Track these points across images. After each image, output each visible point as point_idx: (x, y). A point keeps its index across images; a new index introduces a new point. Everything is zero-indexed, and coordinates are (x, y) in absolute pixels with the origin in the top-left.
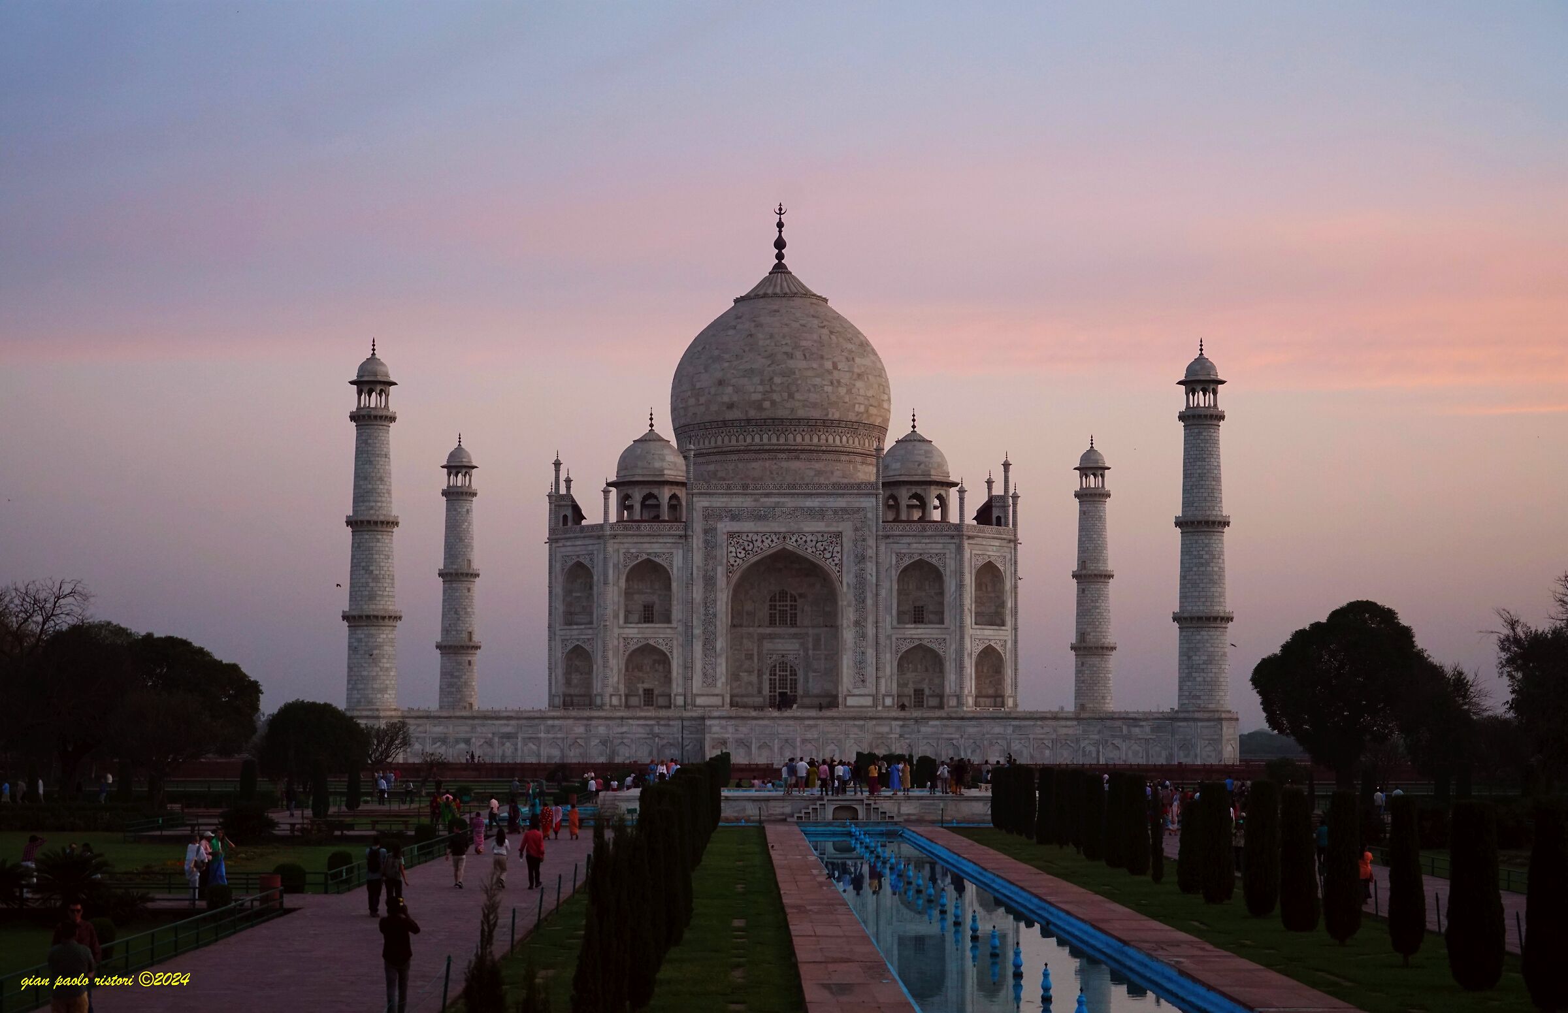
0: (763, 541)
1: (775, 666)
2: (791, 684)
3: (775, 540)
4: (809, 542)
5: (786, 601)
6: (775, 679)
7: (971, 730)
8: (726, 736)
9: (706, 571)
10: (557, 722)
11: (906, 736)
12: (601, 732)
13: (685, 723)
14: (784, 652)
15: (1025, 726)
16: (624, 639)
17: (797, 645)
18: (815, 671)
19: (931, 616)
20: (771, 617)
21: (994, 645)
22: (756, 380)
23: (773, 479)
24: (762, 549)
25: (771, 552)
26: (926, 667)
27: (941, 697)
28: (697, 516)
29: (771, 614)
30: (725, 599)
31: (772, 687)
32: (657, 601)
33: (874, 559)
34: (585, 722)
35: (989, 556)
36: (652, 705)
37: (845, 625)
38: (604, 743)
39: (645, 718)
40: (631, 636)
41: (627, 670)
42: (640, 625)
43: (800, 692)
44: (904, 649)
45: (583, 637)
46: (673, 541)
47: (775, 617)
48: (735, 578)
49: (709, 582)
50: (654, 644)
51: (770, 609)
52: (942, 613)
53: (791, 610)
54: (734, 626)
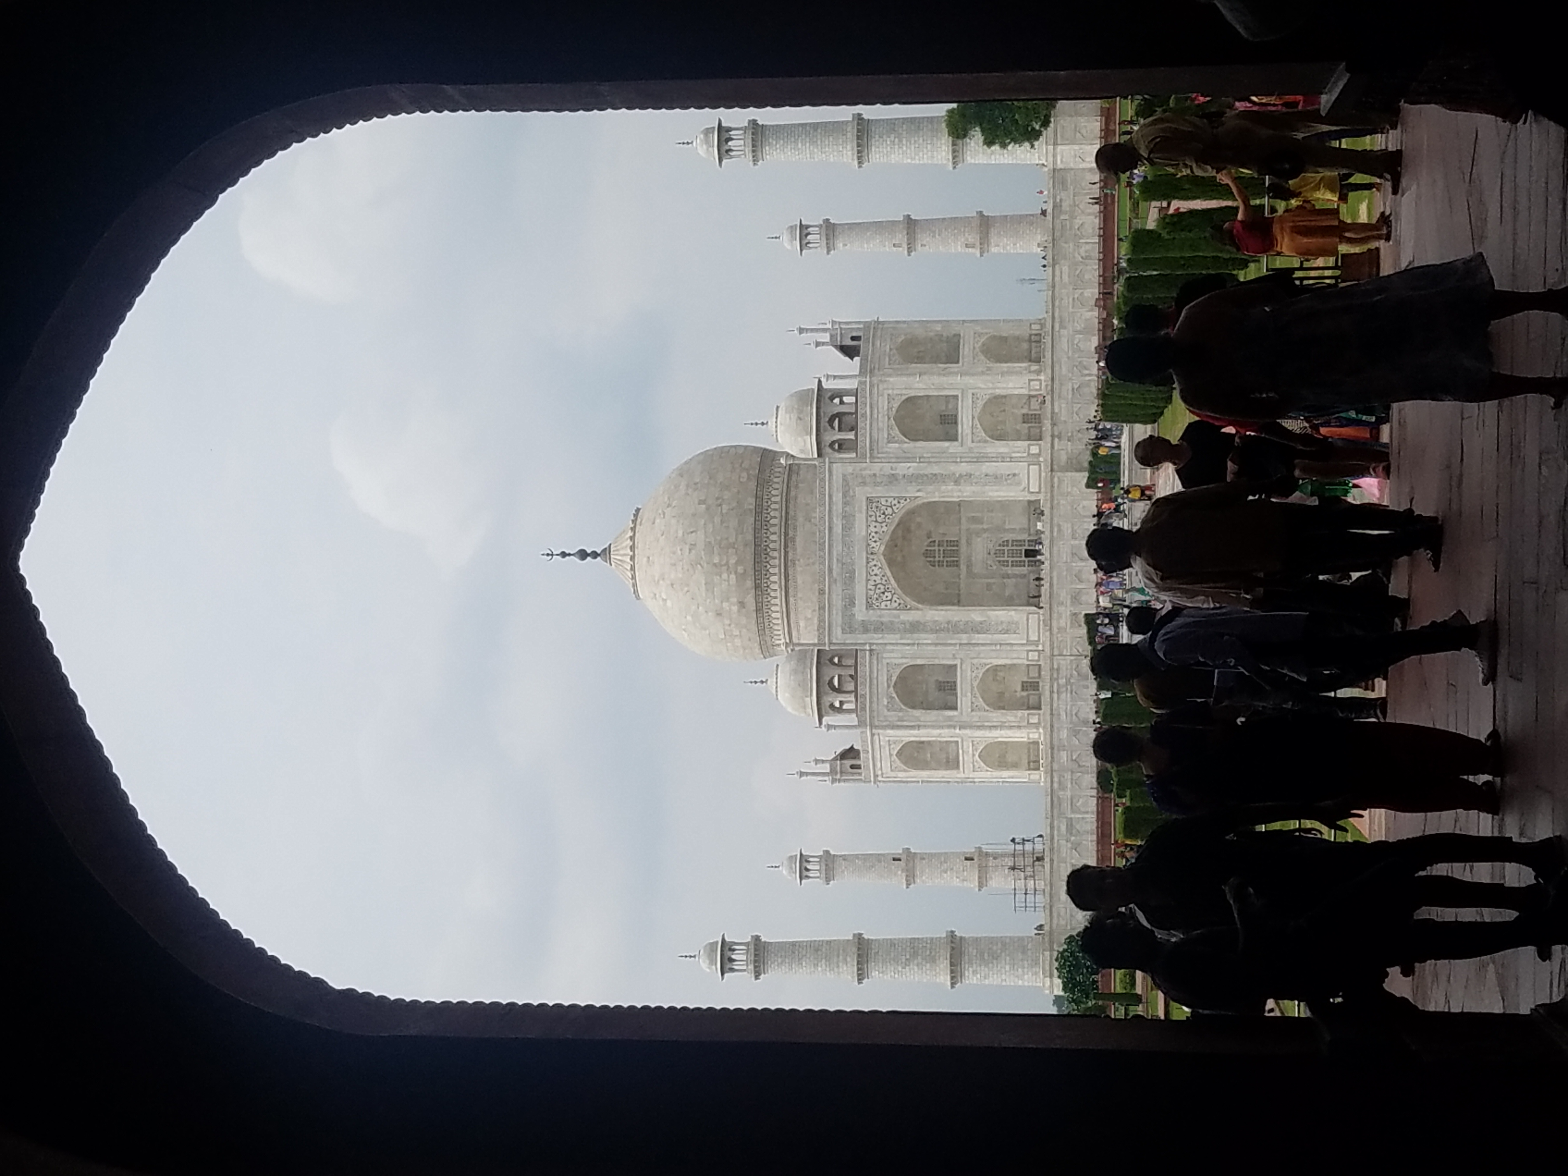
0: (876, 575)
1: (999, 561)
2: (1016, 546)
3: (874, 562)
4: (876, 530)
5: (935, 550)
6: (1012, 562)
7: (1064, 370)
8: (1069, 613)
9: (906, 631)
10: (1056, 779)
11: (1070, 434)
12: (1065, 735)
13: (1056, 653)
14: (985, 552)
15: (1061, 317)
16: (972, 711)
17: (979, 539)
18: (1005, 523)
19: (950, 406)
20: (950, 566)
21: (980, 344)
22: (716, 579)
23: (814, 564)
24: (883, 576)
25: (886, 567)
26: (1001, 411)
27: (1030, 397)
28: (850, 639)
29: (947, 566)
30: (934, 612)
31: (1021, 564)
32: (936, 678)
33: (894, 465)
34: (1055, 751)
35: (891, 349)
36: (1038, 683)
37: (959, 494)
38: (1075, 733)
39: (1052, 692)
40: (970, 704)
41: (1004, 709)
42: (959, 695)
43: (1025, 537)
44: (984, 435)
45: (971, 752)
46: (875, 662)
47: (950, 561)
48: (911, 602)
49: (915, 627)
50: (978, 681)
51: (943, 566)
52: (947, 396)
53: (943, 546)
54: (959, 601)
